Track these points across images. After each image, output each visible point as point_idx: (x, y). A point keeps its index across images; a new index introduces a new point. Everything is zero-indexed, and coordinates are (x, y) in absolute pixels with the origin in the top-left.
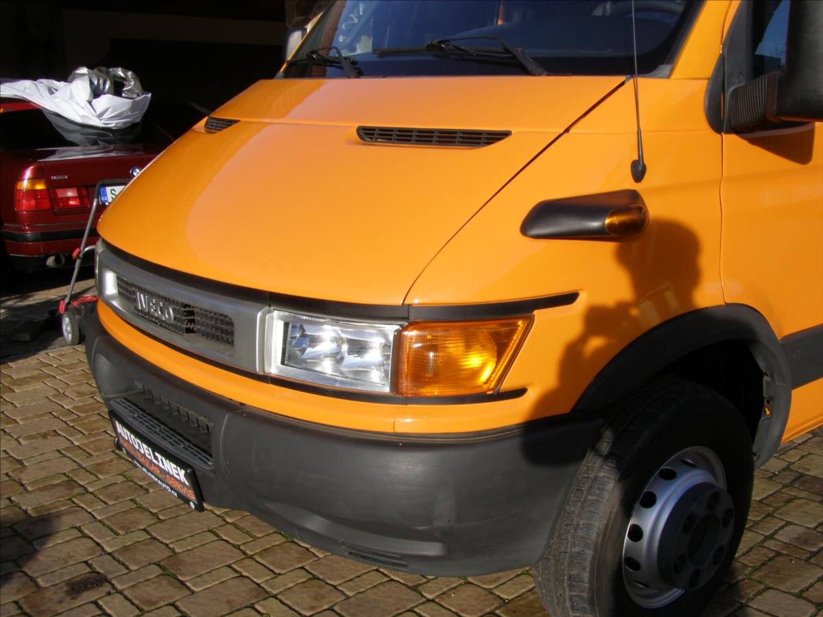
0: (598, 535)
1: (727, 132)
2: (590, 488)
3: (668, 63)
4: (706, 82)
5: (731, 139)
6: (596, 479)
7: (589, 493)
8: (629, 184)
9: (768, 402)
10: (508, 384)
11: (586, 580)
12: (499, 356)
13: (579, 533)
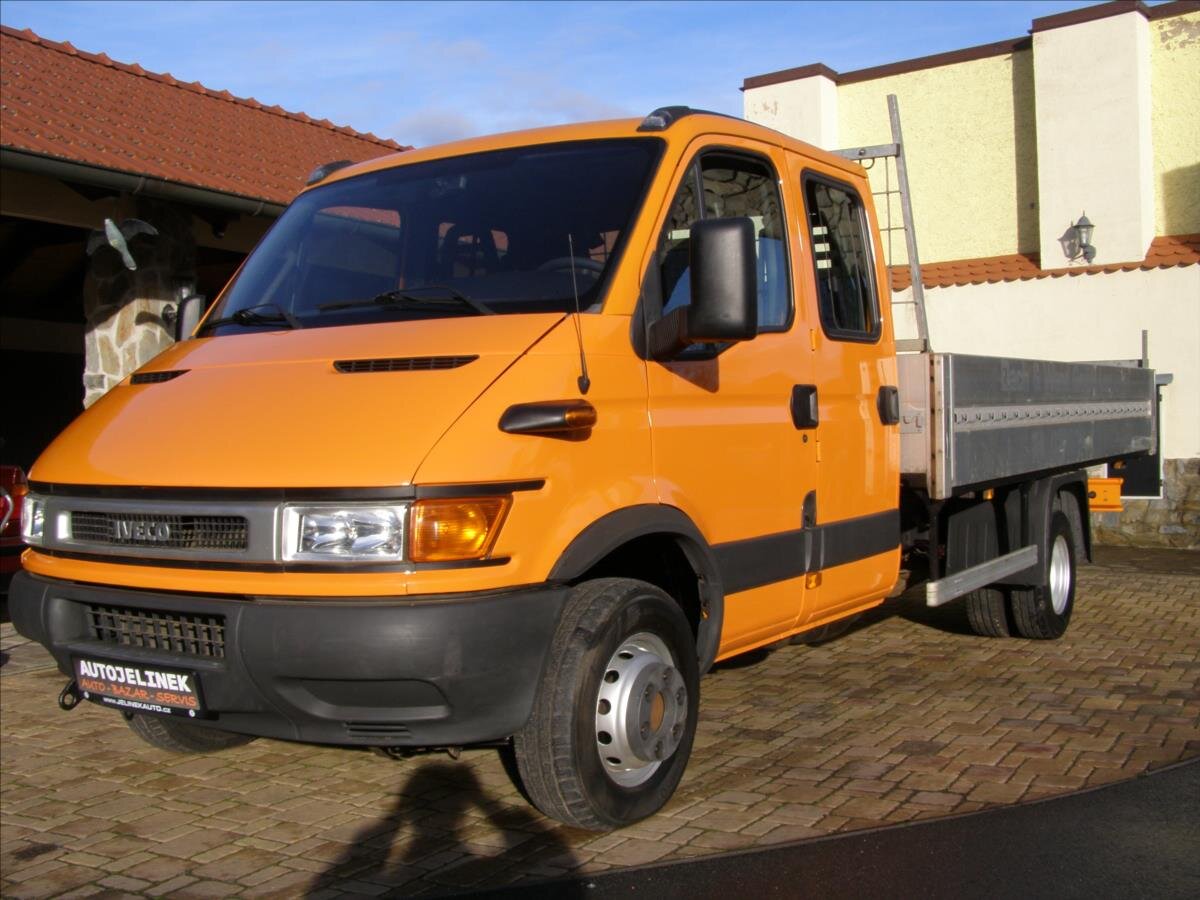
0: (575, 697)
1: (650, 360)
2: (564, 659)
3: (598, 303)
4: (629, 318)
5: (653, 365)
6: (568, 650)
7: (563, 663)
8: (578, 395)
9: (705, 605)
10: (498, 551)
11: (569, 741)
12: (490, 526)
13: (559, 698)
